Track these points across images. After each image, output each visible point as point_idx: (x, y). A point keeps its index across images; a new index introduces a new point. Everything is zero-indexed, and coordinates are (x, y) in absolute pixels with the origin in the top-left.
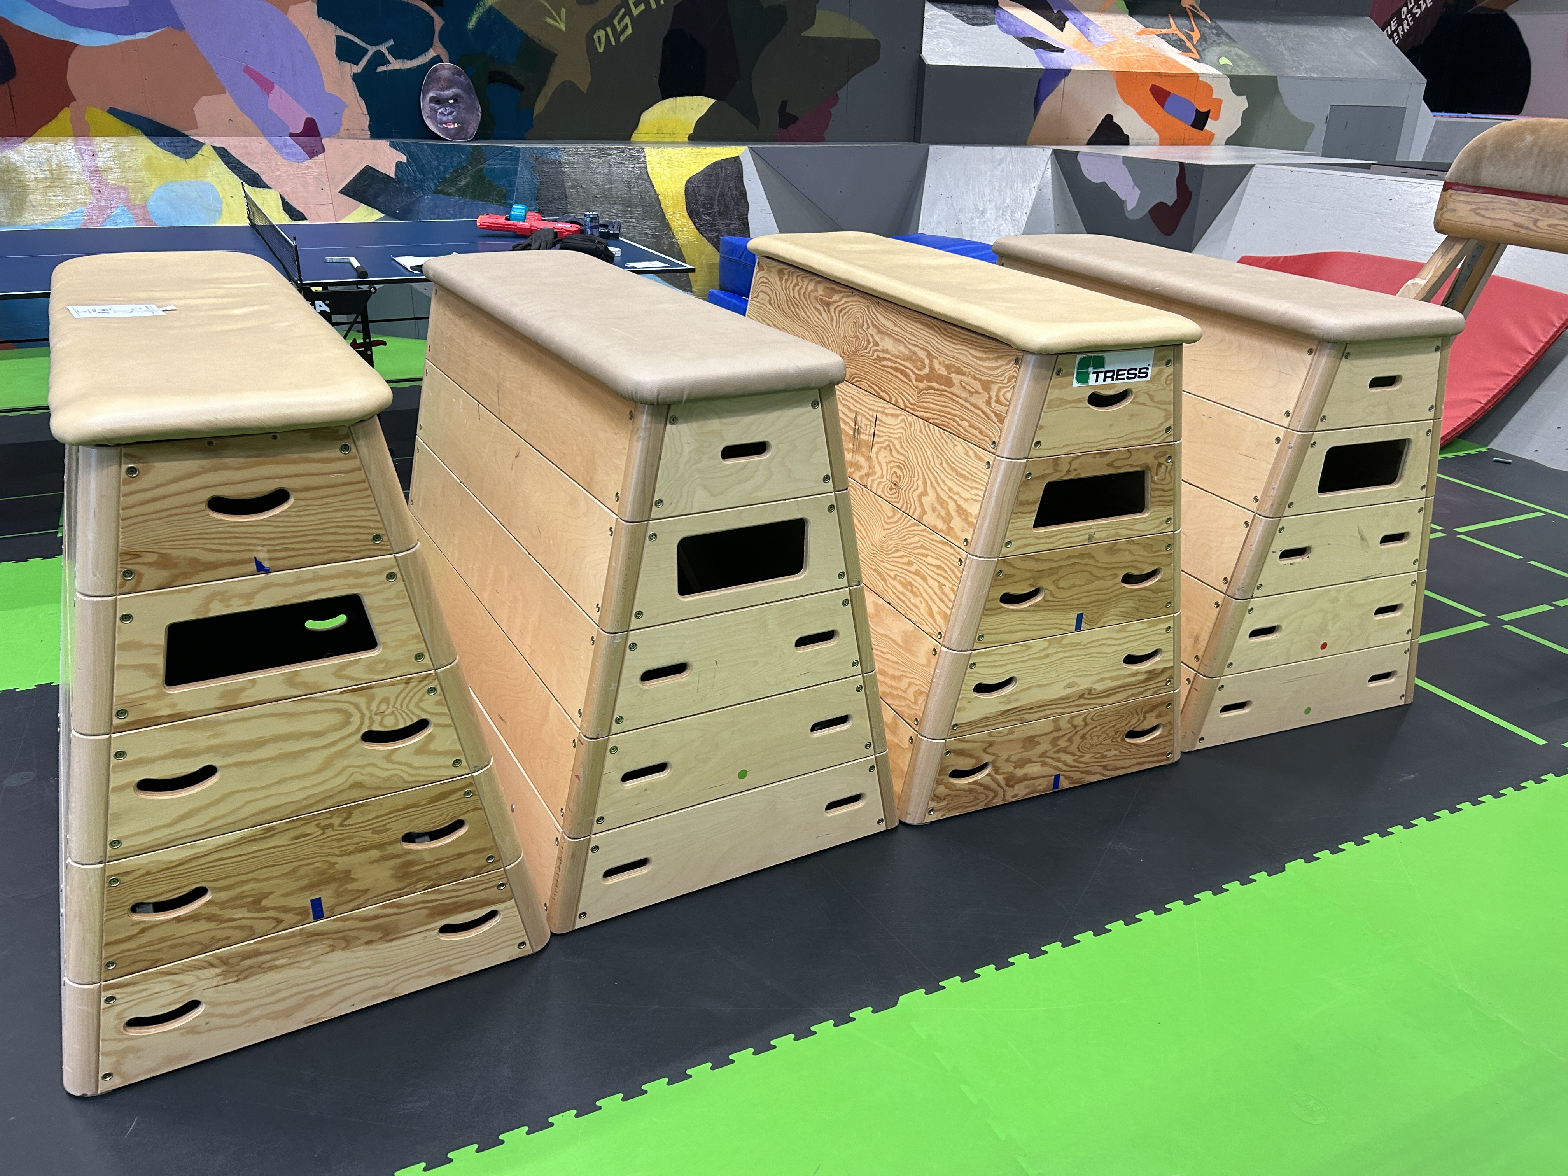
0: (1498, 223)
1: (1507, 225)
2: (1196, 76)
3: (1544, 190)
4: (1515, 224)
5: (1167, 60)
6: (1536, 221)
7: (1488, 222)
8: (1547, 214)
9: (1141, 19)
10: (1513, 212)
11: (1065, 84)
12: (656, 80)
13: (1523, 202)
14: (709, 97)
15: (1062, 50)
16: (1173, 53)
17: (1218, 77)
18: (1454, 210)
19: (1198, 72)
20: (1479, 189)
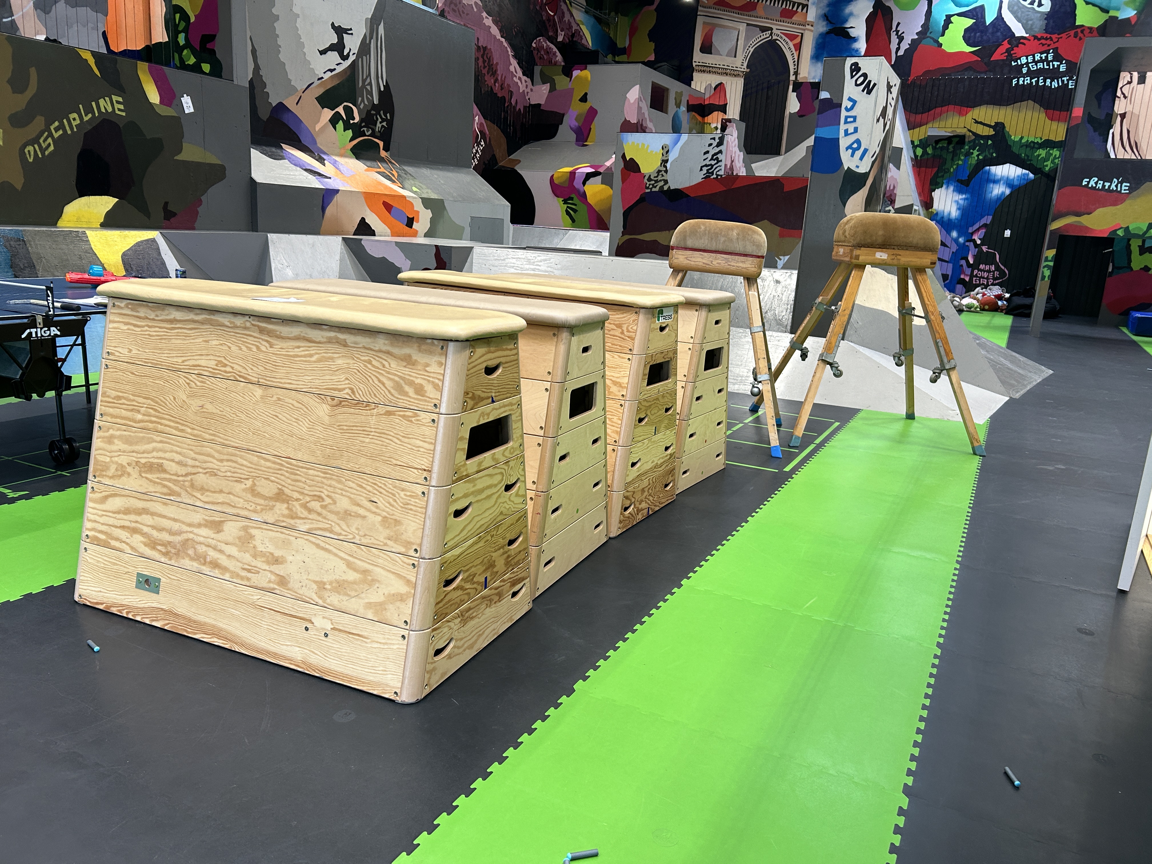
0: (697, 263)
1: (701, 264)
2: (404, 197)
3: (713, 249)
4: (704, 263)
5: (386, 187)
6: (712, 262)
7: (692, 263)
8: (716, 259)
9: (364, 162)
10: (702, 258)
11: (337, 198)
12: (74, 183)
13: (705, 254)
14: (113, 197)
15: (330, 178)
16: (388, 183)
17: (415, 198)
18: (677, 258)
19: (405, 195)
20: (686, 249)
